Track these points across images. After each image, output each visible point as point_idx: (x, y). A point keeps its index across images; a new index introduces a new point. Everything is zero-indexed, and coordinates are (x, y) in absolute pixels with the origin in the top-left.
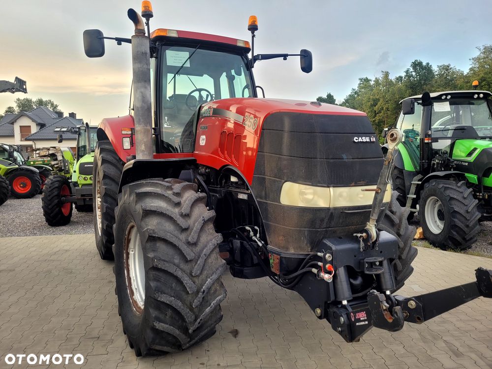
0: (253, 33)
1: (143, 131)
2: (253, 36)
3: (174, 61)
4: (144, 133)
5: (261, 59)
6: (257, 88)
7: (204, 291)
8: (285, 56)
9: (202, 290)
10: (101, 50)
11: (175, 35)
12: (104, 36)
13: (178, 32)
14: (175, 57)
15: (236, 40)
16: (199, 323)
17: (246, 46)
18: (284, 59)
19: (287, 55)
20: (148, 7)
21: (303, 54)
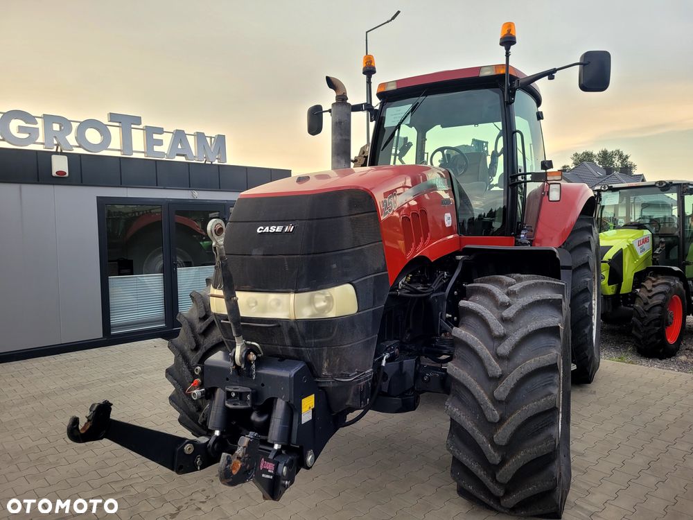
0: (508, 49)
2: (508, 55)
3: (393, 120)
6: (516, 134)
8: (550, 74)
11: (393, 87)
13: (398, 82)
14: (393, 115)
15: (479, 69)
17: (498, 73)
18: (549, 79)
19: (555, 71)
20: (371, 62)
21: (582, 62)
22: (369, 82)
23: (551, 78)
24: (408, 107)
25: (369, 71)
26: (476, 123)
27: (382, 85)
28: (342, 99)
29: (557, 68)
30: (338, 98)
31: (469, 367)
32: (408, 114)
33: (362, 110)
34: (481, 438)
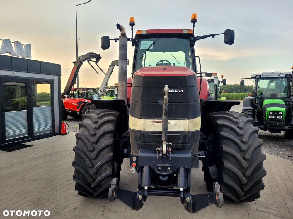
0: (194, 24)
1: (121, 85)
2: (194, 26)
3: (144, 47)
4: (121, 86)
5: (199, 39)
6: (196, 57)
7: (96, 167)
8: (213, 36)
9: (95, 167)
10: (107, 46)
11: (145, 33)
12: (110, 39)
13: (147, 31)
14: (145, 44)
15: (182, 30)
16: (96, 184)
17: (189, 33)
18: (212, 38)
19: (215, 35)
20: (133, 20)
21: (226, 33)
22: (132, 29)
23: (213, 37)
24: (152, 42)
25: (132, 24)
26: (164, 52)
27: (138, 31)
28: (123, 35)
29: (216, 34)
30: (122, 34)
31: (232, 147)
32: (152, 45)
33: (130, 41)
34: (240, 174)
